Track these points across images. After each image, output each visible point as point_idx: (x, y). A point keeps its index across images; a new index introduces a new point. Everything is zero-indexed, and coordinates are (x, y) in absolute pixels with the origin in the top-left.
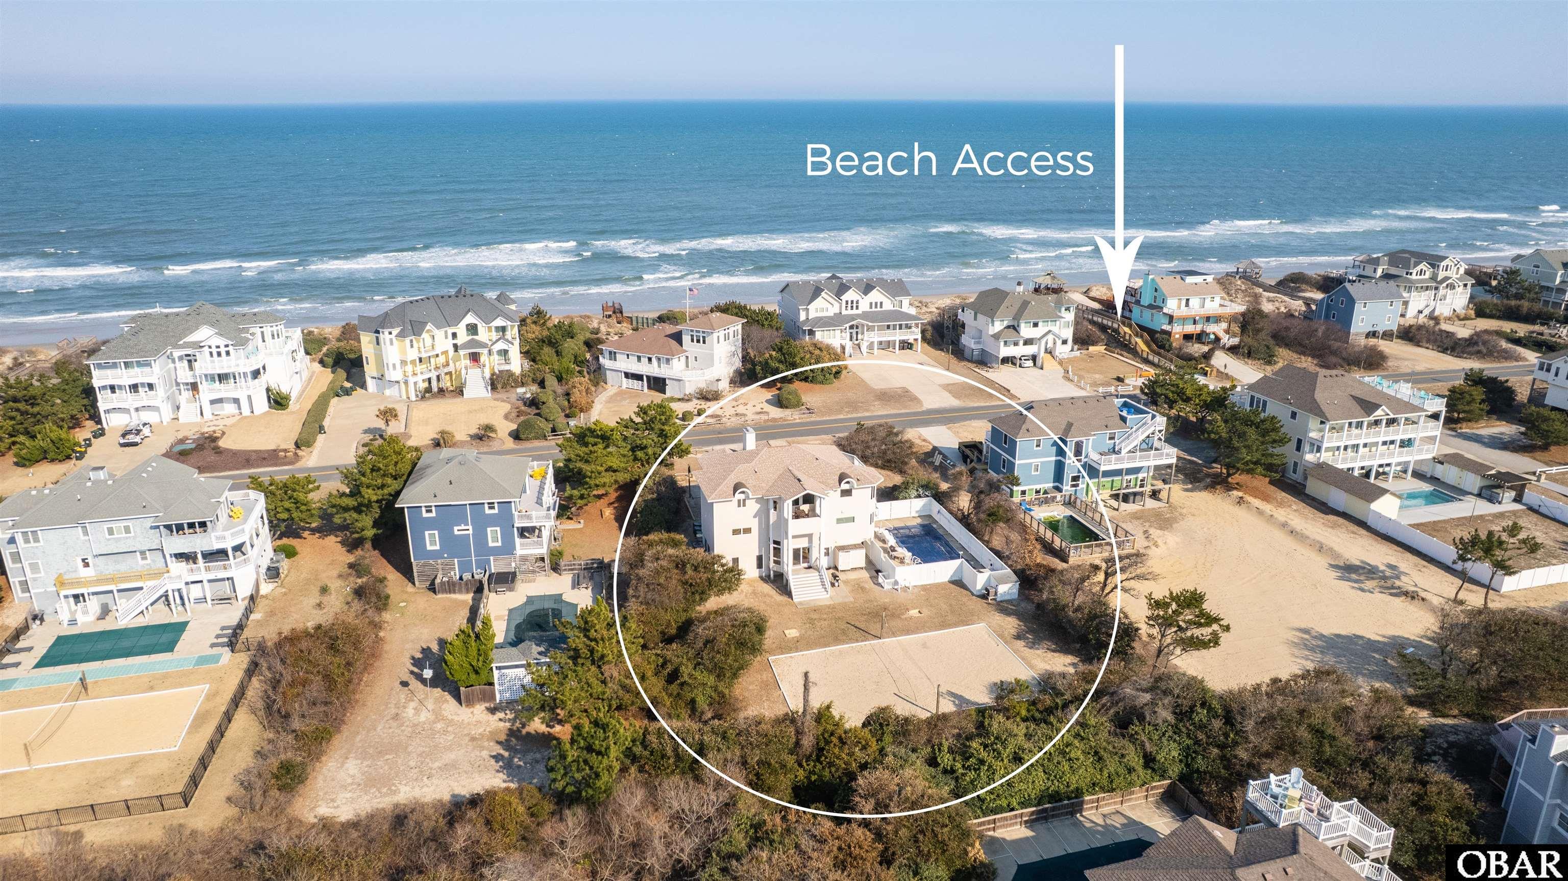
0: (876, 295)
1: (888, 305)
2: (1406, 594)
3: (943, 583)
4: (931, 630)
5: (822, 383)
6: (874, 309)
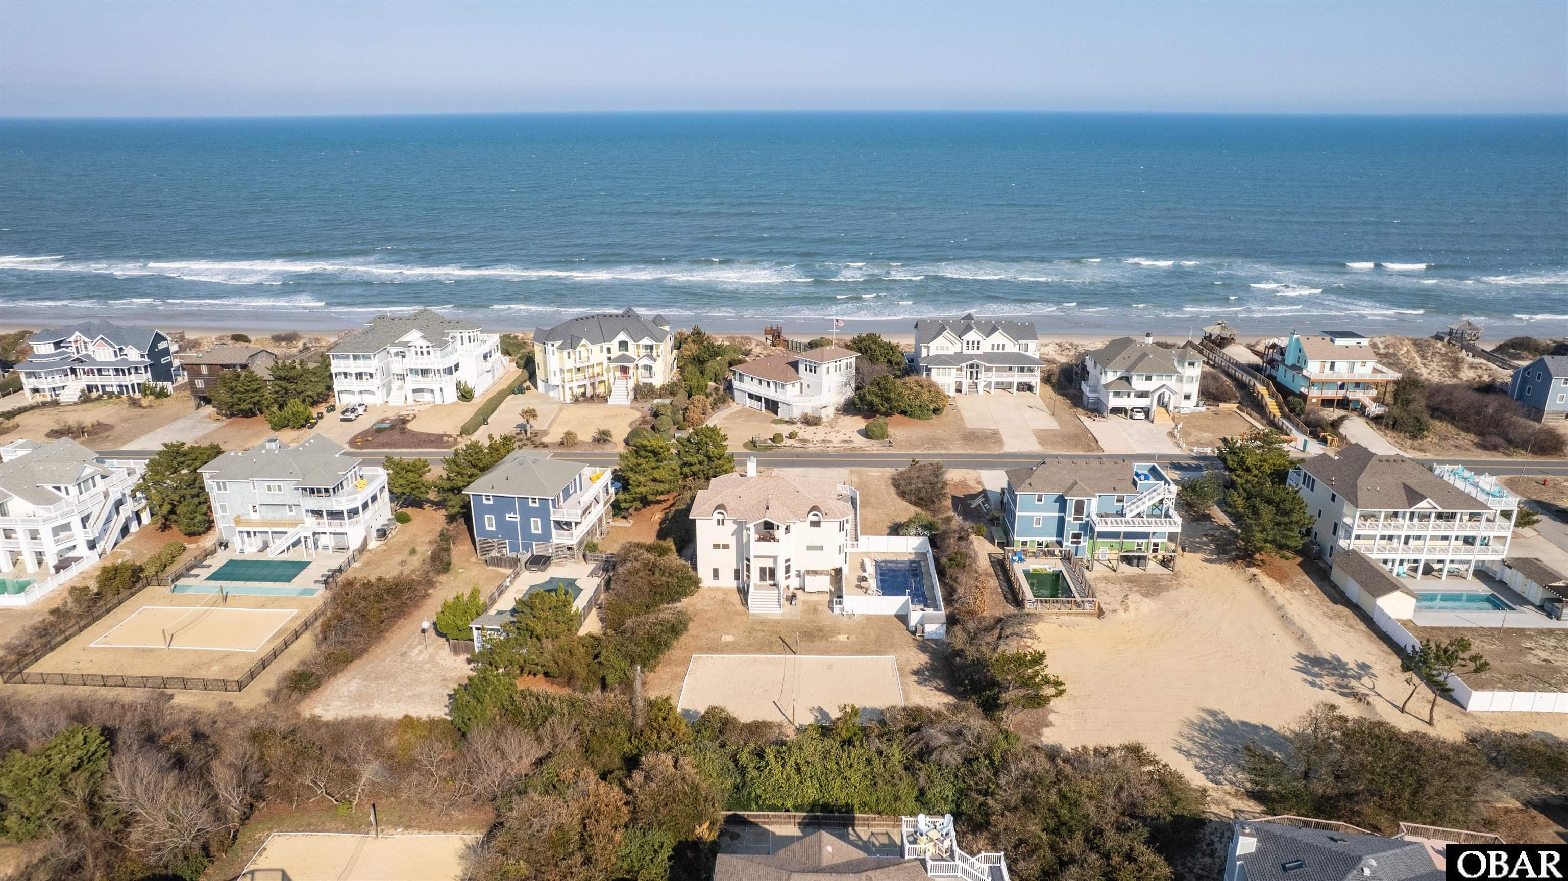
0: (999, 338)
1: (1011, 347)
2: (1355, 695)
3: (889, 616)
4: (845, 655)
5: (919, 418)
6: (996, 351)
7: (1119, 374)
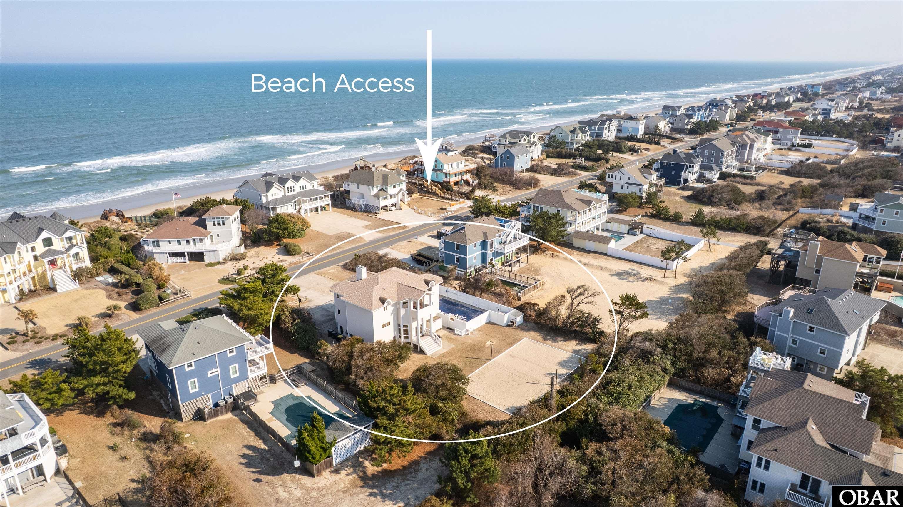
0: (302, 182)
1: (309, 187)
2: (647, 279)
3: (484, 325)
5: (299, 237)
6: (302, 190)
7: (379, 188)
